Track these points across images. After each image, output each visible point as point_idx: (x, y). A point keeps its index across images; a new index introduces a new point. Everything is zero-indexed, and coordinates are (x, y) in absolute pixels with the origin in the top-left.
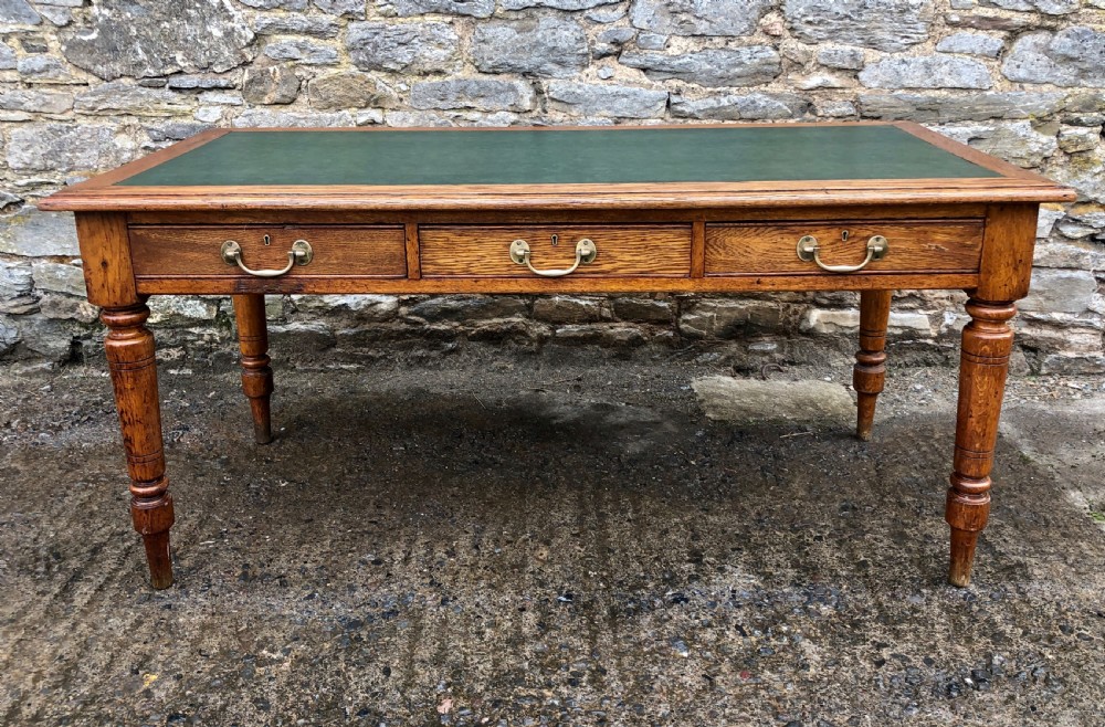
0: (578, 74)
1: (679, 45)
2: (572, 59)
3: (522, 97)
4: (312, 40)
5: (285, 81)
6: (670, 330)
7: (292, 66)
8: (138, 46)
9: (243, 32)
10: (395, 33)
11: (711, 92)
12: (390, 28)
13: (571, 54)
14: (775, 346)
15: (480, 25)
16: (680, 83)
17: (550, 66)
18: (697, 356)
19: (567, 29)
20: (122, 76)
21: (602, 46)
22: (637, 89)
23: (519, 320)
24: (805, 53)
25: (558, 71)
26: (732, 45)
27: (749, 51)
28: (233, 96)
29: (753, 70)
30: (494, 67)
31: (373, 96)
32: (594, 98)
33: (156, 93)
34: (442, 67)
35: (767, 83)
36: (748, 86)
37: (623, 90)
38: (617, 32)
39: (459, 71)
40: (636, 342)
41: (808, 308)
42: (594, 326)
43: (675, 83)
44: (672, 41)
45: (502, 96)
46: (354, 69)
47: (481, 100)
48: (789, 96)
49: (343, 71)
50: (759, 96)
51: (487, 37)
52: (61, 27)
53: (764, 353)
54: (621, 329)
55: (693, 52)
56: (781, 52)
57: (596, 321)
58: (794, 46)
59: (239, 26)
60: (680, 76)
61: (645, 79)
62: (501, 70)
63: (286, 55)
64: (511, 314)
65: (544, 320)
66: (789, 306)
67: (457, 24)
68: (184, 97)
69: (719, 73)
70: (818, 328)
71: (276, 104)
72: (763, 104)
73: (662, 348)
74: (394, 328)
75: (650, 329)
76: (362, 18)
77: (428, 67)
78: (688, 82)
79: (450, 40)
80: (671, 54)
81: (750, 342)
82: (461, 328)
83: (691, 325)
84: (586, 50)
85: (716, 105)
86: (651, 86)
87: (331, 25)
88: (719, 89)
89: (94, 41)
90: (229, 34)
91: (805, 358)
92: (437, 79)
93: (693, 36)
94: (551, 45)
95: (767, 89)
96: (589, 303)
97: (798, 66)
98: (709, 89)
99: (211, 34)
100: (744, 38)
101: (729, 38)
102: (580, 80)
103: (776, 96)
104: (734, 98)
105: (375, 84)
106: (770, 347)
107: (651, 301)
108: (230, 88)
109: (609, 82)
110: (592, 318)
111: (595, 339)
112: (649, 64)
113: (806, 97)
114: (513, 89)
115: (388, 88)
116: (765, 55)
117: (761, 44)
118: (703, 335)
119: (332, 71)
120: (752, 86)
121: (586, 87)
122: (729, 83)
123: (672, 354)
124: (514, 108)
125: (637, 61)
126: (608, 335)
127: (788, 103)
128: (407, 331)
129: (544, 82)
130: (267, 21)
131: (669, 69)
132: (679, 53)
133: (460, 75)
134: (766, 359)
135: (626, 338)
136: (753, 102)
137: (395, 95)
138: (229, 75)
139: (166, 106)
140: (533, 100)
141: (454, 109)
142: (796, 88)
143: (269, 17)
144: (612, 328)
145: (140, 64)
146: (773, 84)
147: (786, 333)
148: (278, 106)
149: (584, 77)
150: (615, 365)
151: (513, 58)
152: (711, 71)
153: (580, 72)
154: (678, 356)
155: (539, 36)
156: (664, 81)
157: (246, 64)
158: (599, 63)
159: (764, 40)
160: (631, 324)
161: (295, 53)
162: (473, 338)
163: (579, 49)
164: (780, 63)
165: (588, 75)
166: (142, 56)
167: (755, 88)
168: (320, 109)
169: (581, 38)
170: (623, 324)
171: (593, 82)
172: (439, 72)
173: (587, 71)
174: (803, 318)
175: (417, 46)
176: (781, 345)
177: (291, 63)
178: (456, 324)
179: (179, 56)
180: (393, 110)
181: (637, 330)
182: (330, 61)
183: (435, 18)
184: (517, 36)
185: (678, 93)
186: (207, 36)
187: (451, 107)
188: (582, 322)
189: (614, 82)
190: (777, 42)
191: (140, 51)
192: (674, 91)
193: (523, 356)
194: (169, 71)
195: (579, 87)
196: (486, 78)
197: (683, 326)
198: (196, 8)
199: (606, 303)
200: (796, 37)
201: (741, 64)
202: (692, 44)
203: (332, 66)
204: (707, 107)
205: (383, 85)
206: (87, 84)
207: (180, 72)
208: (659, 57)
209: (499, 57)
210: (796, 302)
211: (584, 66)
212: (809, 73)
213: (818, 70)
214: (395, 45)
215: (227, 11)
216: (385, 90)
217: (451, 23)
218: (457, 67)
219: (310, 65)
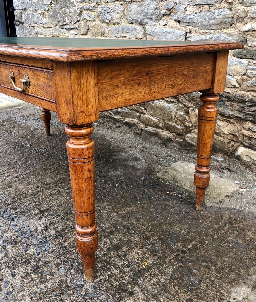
0: (156, 24)
1: (191, 9)
2: (154, 17)
3: (138, 32)
4: (90, 12)
5: (84, 26)
6: (182, 139)
7: (86, 22)
8: (58, 16)
9: (77, 10)
10: (107, 9)
11: (203, 32)
12: (107, 7)
13: (153, 15)
14: (223, 159)
15: (129, 5)
16: (191, 28)
17: (146, 20)
18: (190, 153)
19: (153, 4)
20: (57, 25)
21: (163, 11)
22: (173, 30)
23: (137, 121)
24: (244, 11)
25: (150, 22)
26: (212, 9)
27: (218, 11)
28: (76, 31)
29: (220, 22)
30: (131, 21)
31: (102, 32)
32: (160, 34)
33: (62, 30)
34: (118, 21)
35: (227, 28)
36: (218, 30)
37: (169, 30)
38: (168, 4)
39: (123, 23)
40: (169, 140)
41: (239, 146)
42: (157, 129)
43: (189, 28)
44: (188, 8)
45: (133, 32)
46: (99, 22)
47: (128, 34)
48: (236, 35)
49: (97, 23)
50: (223, 34)
51: (131, 9)
52: (48, 11)
53: (218, 161)
54: (165, 134)
55: (196, 13)
56: (233, 11)
57: (158, 128)
58: (239, 8)
59: (76, 9)
60: (191, 24)
61: (179, 26)
62: (133, 22)
63: (85, 18)
64: (135, 118)
65: (143, 123)
66: (230, 142)
67: (123, 5)
68: (68, 31)
69: (206, 23)
70: (242, 157)
71: (83, 34)
72: (222, 38)
73: (178, 146)
74: (106, 114)
75: (175, 136)
76: (100, 4)
77: (115, 21)
78: (194, 28)
79: (120, 11)
80: (187, 14)
81: (213, 154)
82: (121, 119)
83: (190, 139)
84: (159, 13)
85: (204, 39)
86: (180, 29)
87: (94, 7)
88: (206, 31)
89: (52, 14)
90: (75, 11)
91: (235, 169)
92: (117, 26)
93: (196, 5)
94: (147, 11)
95: (227, 31)
96: (156, 120)
97: (241, 19)
98: (202, 31)
99: (71, 11)
100: (217, 5)
101: (210, 5)
102: (157, 26)
103: (230, 35)
104: (211, 35)
105: (103, 27)
106: (221, 159)
107: (175, 124)
108: (75, 29)
109: (165, 27)
110: (157, 126)
111: (156, 135)
112: (179, 19)
113: (244, 36)
114: (135, 29)
115: (106, 29)
116: (225, 13)
117: (224, 8)
118: (194, 145)
119: (94, 23)
120: (220, 30)
121: (158, 28)
122: (210, 28)
123: (182, 149)
124: (136, 38)
125: (175, 18)
126: (161, 135)
127: (235, 39)
128: (108, 116)
129: (146, 27)
130: (81, 6)
131: (186, 21)
132: (190, 13)
133: (123, 24)
134: (218, 164)
135: (166, 137)
136: (218, 37)
137: (107, 32)
138: (75, 25)
139: (64, 34)
140: (143, 34)
141: (121, 37)
142: (239, 31)
143: (82, 5)
144: (162, 132)
145: (59, 21)
146: (230, 29)
147: (227, 155)
148: (84, 35)
149: (158, 24)
150: (161, 147)
151: (136, 17)
152: (202, 22)
153: (158, 23)
154: (183, 151)
155: (144, 7)
156: (185, 26)
157: (78, 21)
158: (163, 18)
159: (225, 5)
160: (169, 132)
161: (86, 17)
162: (124, 124)
163: (155, 13)
164: (233, 18)
165: (160, 24)
166: (59, 19)
167: (221, 31)
168: (92, 36)
169: (157, 8)
170: (166, 131)
171: (160, 27)
172: (118, 23)
173: (160, 22)
174: (236, 150)
175: (112, 13)
176: (225, 159)
177: (86, 20)
178: (120, 117)
179: (66, 19)
180: (107, 37)
181: (171, 135)
182: (93, 19)
183: (117, 3)
184: (138, 8)
185: (190, 33)
186: (70, 12)
187: (120, 36)
188: (154, 127)
189: (167, 27)
190: (231, 6)
191: (59, 17)
192: (188, 32)
193: (136, 134)
194: (65, 24)
195: (156, 29)
196: (129, 25)
197: (187, 139)
198: (68, 3)
199: (162, 121)
200: (241, 3)
201: (214, 18)
202: (196, 9)
203: (94, 21)
204: (200, 39)
205: (105, 28)
206: (52, 27)
207: (67, 24)
208: (182, 16)
209: (133, 17)
210: (233, 141)
211: (159, 20)
212: (247, 23)
213: (251, 21)
214: (107, 13)
215: (74, 4)
216: (105, 30)
217: (122, 4)
218: (123, 21)
219: (89, 21)
